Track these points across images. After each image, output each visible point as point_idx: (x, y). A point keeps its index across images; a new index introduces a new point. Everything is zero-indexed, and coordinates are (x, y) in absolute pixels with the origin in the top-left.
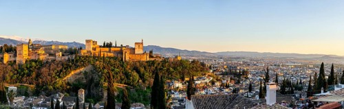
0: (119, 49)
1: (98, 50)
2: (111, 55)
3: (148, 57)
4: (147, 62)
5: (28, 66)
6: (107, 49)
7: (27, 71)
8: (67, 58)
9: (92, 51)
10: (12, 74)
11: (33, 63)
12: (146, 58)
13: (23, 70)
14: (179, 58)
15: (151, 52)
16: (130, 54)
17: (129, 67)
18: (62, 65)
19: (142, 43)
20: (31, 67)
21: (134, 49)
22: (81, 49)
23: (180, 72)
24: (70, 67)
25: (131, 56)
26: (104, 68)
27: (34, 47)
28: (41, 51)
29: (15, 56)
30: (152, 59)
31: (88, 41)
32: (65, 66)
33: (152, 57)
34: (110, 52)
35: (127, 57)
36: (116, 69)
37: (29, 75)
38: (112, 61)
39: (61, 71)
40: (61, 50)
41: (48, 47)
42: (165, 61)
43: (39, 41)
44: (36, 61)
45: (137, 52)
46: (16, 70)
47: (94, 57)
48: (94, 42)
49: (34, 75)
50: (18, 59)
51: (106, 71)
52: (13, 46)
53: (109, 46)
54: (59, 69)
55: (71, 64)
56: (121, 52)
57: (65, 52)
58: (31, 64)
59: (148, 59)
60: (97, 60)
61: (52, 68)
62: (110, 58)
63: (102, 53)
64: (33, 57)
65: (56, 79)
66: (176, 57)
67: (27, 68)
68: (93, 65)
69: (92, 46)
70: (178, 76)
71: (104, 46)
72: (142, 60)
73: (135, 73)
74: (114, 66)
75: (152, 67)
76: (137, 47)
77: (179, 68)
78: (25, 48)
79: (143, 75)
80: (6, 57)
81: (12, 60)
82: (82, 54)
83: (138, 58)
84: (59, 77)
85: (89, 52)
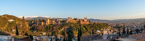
0: (79, 20)
1: (72, 21)
2: (76, 22)
4: (88, 24)
6: (75, 20)
7: (49, 28)
8: (62, 23)
9: (70, 21)
10: (44, 29)
11: (51, 25)
12: (88, 23)
13: (48, 27)
14: (99, 22)
15: (89, 21)
17: (82, 26)
18: (60, 26)
22: (67, 20)
25: (83, 22)
26: (74, 27)
27: (51, 20)
28: (54, 21)
29: (45, 23)
30: (90, 23)
31: (69, 18)
34: (76, 21)
35: (82, 23)
37: (49, 29)
38: (77, 24)
39: (60, 28)
40: (60, 21)
41: (56, 20)
42: (94, 24)
43: (54, 18)
44: (52, 25)
45: (85, 21)
46: (46, 28)
49: (51, 29)
50: (46, 24)
51: (74, 28)
52: (45, 19)
53: (76, 19)
54: (59, 27)
56: (80, 21)
57: (61, 22)
59: (89, 23)
60: (72, 24)
61: (57, 27)
62: (76, 23)
64: (51, 23)
66: (98, 22)
68: (70, 26)
69: (70, 19)
70: (99, 29)
71: (74, 20)
72: (87, 23)
73: (84, 28)
74: (77, 26)
75: (90, 26)
76: (85, 19)
77: (99, 26)
78: (49, 20)
79: (87, 28)
80: (42, 23)
81: (44, 24)
82: (67, 22)
83: (85, 23)
84: (59, 30)
85: (69, 21)
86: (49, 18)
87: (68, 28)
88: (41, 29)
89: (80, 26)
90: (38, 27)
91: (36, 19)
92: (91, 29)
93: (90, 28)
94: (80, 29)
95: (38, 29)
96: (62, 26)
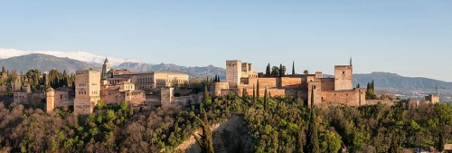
0: (299, 80)
1: (253, 82)
2: (281, 93)
3: (363, 96)
4: (360, 108)
5: (100, 119)
6: (273, 81)
7: (95, 131)
8: (184, 100)
9: (241, 86)
10: (62, 136)
11: (111, 113)
12: (360, 100)
13: (87, 128)
14: (435, 100)
15: (370, 86)
16: (324, 89)
17: (320, 119)
18: (175, 116)
19: (350, 67)
20: (105, 121)
21: (332, 80)
22: (217, 80)
23: (433, 132)
24: (192, 120)
25: (324, 95)
26: (265, 122)
27: (113, 77)
28: (129, 87)
29: (72, 95)
30: (373, 102)
31: (231, 64)
32: (181, 119)
33: (373, 97)
34: (279, 86)
35: (318, 97)
36: (291, 125)
37: (100, 138)
38: (283, 106)
39: (172, 129)
40: (175, 85)
41: (144, 81)
42: (401, 105)
43: (133, 65)
44: (116, 108)
45: (338, 86)
46: (73, 128)
47: (245, 98)
48: (244, 65)
49: (111, 138)
50: (77, 102)
51: (269, 128)
52: (71, 71)
53: (278, 73)
54: (166, 126)
55: (192, 114)
56: (303, 87)
57: (180, 90)
58: (105, 114)
59: (364, 102)
60: (250, 105)
61: (151, 123)
62: (279, 99)
63: (262, 90)
64: (111, 100)
65: (161, 148)
66: (429, 98)
67: (97, 123)
68: (242, 116)
69: (240, 74)
70: (429, 141)
71: (268, 75)
72: (351, 103)
73: (333, 134)
74: (288, 117)
75: (372, 120)
76: (338, 75)
77: (433, 123)
78: (95, 78)
79: (352, 136)
80: (52, 97)
81: (66, 104)
82: (219, 93)
83: (341, 100)
84: (167, 143)
85: (234, 88)
86: (100, 61)
87: (225, 134)
88: (39, 140)
89: (305, 117)
90: (19, 120)
91: (9, 69)
92: (378, 139)
93: (374, 133)
94: (302, 135)
95: (20, 139)
96: (183, 121)
